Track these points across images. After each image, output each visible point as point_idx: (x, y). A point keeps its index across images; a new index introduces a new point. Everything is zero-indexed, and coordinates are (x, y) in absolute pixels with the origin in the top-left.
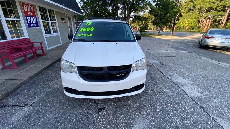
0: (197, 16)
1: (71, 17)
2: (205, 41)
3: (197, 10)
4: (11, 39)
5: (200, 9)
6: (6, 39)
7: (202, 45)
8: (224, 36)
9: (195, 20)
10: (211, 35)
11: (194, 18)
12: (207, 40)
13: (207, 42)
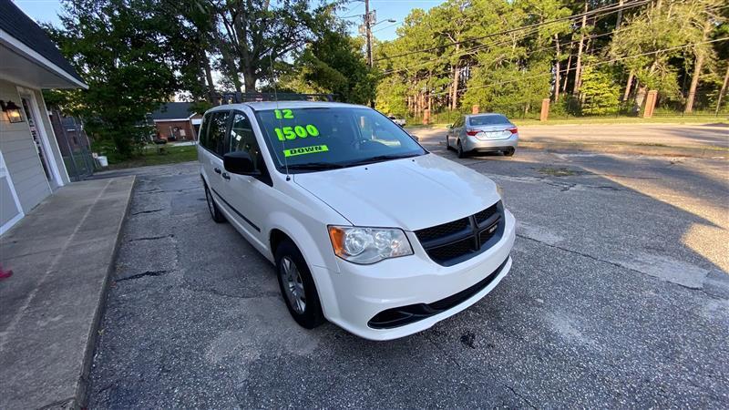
0: (400, 88)
1: (29, 96)
2: (468, 141)
3: (398, 76)
5: (402, 73)
7: (464, 150)
8: (498, 127)
9: (400, 98)
10: (477, 128)
11: (398, 95)
12: (472, 138)
13: (473, 144)
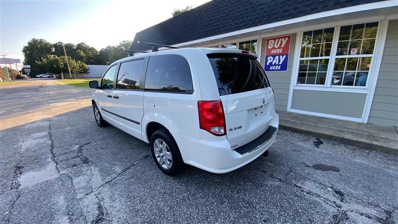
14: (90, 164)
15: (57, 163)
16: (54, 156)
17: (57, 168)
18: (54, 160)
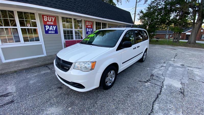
4: (75, 40)
6: (73, 39)
14: (152, 74)
15: (163, 82)
16: (162, 87)
17: (164, 80)
18: (163, 85)
